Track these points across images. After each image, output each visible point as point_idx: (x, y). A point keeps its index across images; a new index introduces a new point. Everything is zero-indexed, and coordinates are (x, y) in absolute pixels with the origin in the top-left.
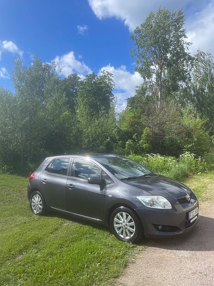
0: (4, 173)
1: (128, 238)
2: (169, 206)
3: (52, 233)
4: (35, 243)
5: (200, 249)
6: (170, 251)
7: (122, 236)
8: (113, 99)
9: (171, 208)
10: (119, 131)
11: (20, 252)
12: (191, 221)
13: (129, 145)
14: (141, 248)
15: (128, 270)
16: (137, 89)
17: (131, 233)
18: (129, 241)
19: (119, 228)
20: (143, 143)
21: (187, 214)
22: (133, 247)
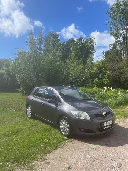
0: (24, 95)
1: (66, 134)
2: (89, 118)
3: (29, 128)
4: (18, 132)
5: (105, 145)
6: (86, 144)
7: (63, 133)
8: (94, 53)
9: (90, 119)
10: (91, 73)
11: (8, 135)
12: (104, 128)
13: (96, 81)
14: (71, 140)
15: (55, 151)
16: (110, 46)
17: (67, 132)
18: (66, 136)
19: (62, 128)
20: (105, 80)
21: (101, 124)
22: (66, 139)
